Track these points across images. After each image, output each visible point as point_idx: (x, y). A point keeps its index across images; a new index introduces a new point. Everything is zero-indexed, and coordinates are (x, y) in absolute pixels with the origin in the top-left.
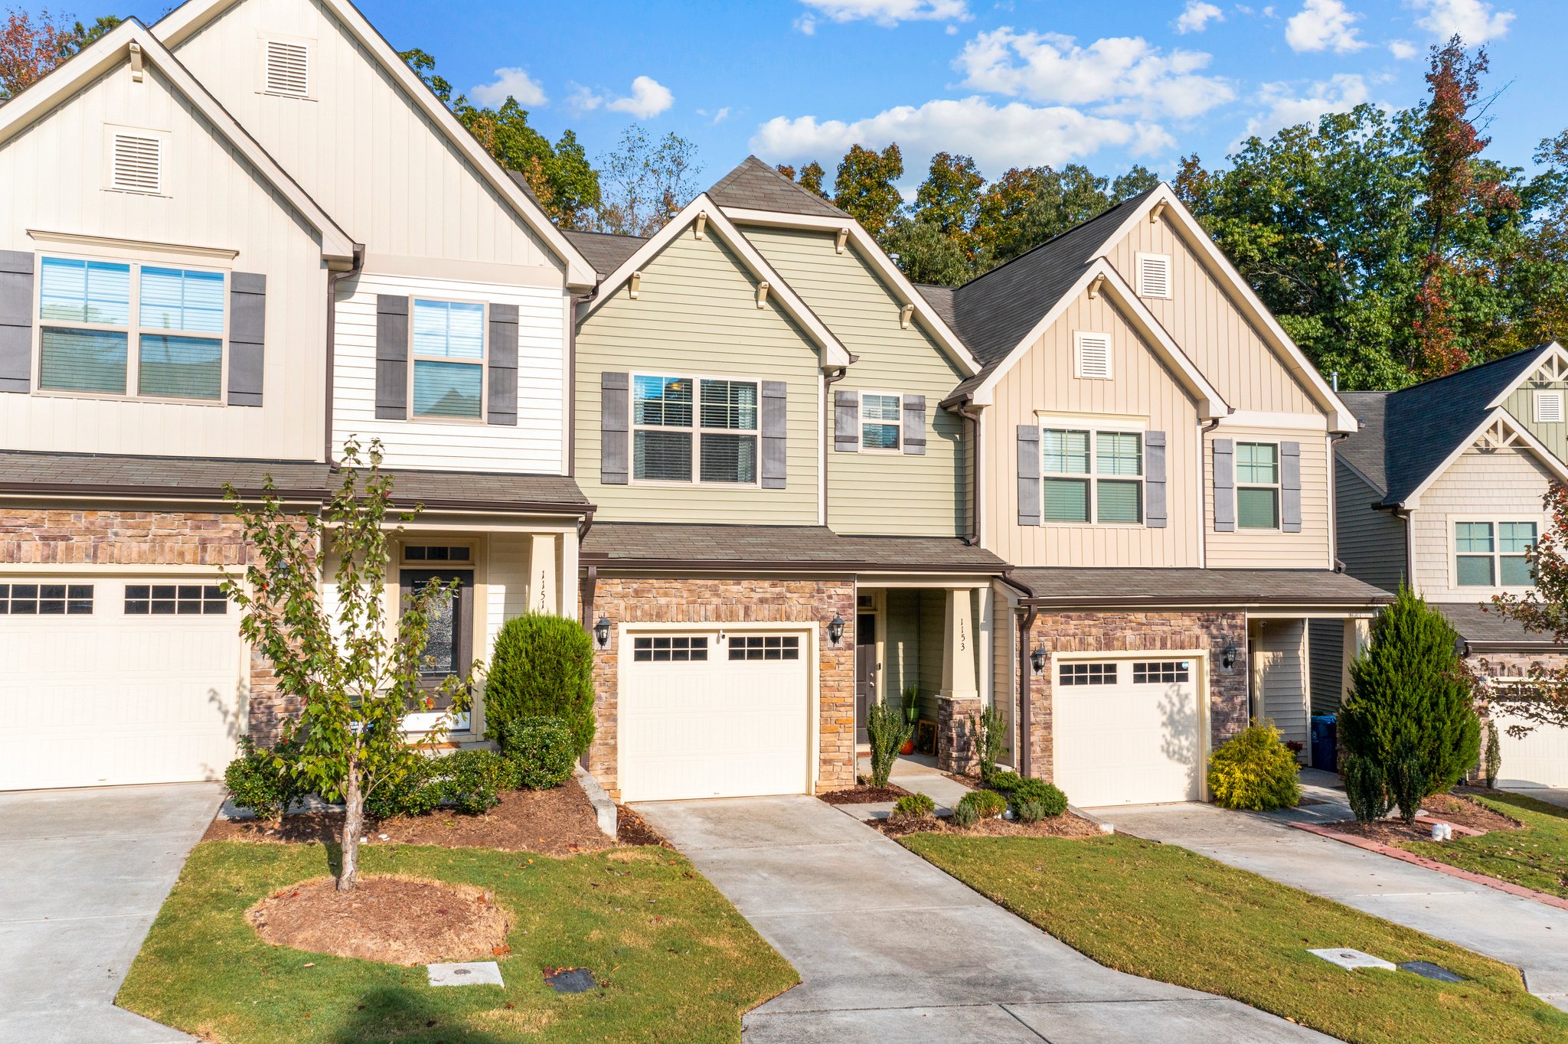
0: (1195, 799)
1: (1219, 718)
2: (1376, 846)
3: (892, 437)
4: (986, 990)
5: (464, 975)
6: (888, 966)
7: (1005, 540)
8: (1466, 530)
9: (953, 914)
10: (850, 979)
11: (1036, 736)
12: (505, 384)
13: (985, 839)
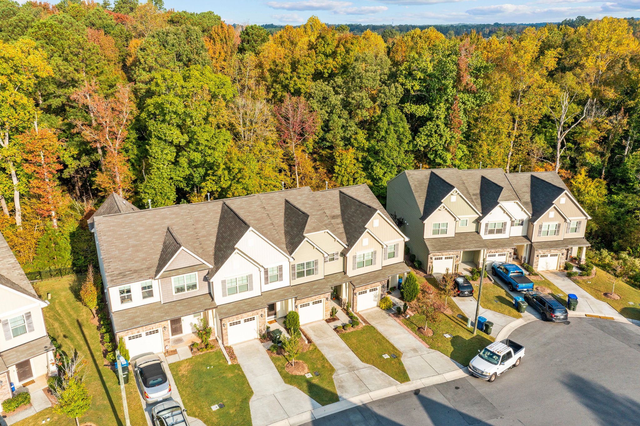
0: (378, 306)
1: (382, 295)
2: (398, 321)
3: (333, 259)
4: (352, 369)
5: (309, 376)
6: (342, 366)
7: (351, 273)
8: (435, 225)
9: (347, 353)
10: (340, 369)
11: (355, 304)
12: (281, 275)
13: (349, 333)
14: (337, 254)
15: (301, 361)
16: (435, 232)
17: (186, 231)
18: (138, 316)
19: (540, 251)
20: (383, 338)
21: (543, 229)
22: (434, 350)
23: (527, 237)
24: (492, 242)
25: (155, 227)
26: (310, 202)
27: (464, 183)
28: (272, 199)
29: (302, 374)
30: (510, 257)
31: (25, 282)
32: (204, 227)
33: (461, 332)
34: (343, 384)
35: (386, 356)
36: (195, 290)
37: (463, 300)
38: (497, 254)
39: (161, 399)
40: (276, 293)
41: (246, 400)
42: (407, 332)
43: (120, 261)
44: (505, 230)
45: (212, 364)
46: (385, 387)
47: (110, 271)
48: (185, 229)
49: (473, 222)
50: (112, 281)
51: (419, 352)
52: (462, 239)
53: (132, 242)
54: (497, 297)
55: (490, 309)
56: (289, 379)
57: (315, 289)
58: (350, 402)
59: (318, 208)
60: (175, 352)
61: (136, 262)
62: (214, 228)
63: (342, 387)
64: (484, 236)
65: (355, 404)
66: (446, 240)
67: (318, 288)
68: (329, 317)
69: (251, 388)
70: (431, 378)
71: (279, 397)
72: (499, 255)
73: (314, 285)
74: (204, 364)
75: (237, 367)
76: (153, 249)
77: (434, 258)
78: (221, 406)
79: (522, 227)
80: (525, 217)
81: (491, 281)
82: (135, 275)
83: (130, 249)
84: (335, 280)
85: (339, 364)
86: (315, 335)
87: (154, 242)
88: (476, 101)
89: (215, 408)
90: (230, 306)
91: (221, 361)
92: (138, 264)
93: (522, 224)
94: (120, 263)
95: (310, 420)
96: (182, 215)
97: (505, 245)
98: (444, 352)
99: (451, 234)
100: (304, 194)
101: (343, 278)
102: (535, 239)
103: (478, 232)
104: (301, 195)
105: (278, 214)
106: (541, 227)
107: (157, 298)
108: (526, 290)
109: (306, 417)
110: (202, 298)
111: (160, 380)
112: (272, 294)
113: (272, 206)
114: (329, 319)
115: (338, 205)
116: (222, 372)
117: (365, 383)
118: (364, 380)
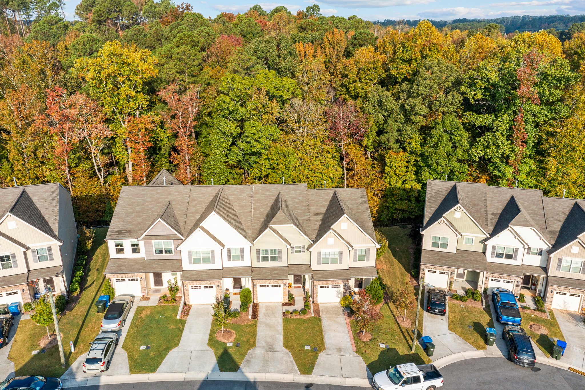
1: (344, 293)
2: (348, 320)
3: (300, 251)
4: (270, 348)
5: (230, 345)
6: (264, 344)
7: (315, 267)
8: (435, 238)
9: (277, 336)
10: (260, 347)
11: (315, 295)
12: (242, 256)
13: (293, 319)
14: (304, 247)
15: (233, 331)
16: (434, 245)
17: (180, 207)
18: (124, 265)
19: (555, 287)
20: (321, 331)
21: (563, 264)
22: (357, 355)
23: (545, 269)
24: (499, 267)
25: (160, 200)
26: (300, 198)
27: (486, 201)
28: (268, 190)
29: (226, 341)
30: (518, 286)
31: (56, 225)
32: (195, 206)
33: (401, 346)
34: (252, 360)
35: (307, 348)
36: (171, 254)
37: (434, 318)
38: (502, 280)
39: (110, 330)
40: (235, 270)
41: (168, 349)
42: (347, 332)
43: (123, 222)
44: (516, 256)
45: (165, 315)
46: (285, 373)
47: (113, 228)
48: (180, 205)
49: (480, 242)
50: (110, 235)
51: (342, 353)
52: (463, 257)
53: (138, 209)
54: (475, 323)
55: (455, 332)
56: (213, 342)
57: (275, 274)
58: (245, 376)
59: (304, 204)
60: (148, 299)
61: (133, 224)
62: (203, 208)
63: (248, 361)
64: (489, 258)
65: (248, 379)
66: (445, 255)
67: (277, 274)
68: (287, 301)
69: (179, 341)
70: (332, 378)
71: (194, 354)
72: (504, 281)
73: (276, 270)
74: (160, 313)
75: (183, 322)
76: (149, 216)
77: (426, 270)
78: (148, 348)
79: (540, 257)
80: (545, 246)
81: (483, 305)
82: (128, 234)
83: (134, 214)
84: (298, 270)
85: (263, 342)
86: (264, 314)
87: (153, 211)
88: (551, 113)
89: (143, 348)
90: (194, 273)
91: (173, 315)
92: (133, 226)
93: (540, 254)
94: (122, 223)
95: (202, 380)
96: (184, 194)
97: (511, 272)
98: (365, 358)
99: (452, 249)
100: (299, 190)
101: (306, 269)
102: (552, 272)
103: (484, 253)
104: (295, 190)
105: (267, 204)
106: (560, 261)
107: (142, 254)
108: (511, 323)
109: (201, 376)
110: (175, 262)
111: (116, 316)
112: (232, 270)
113: (265, 197)
114: (286, 303)
115: (326, 204)
116: (168, 322)
117: (270, 364)
118: (271, 362)
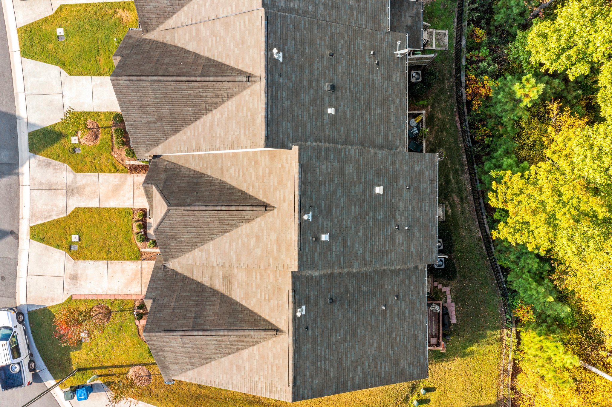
4: (71, 191)
5: (74, 140)
6: (80, 183)
10: (75, 178)
20: (110, 258)
22: (65, 299)
34: (51, 169)
35: (75, 238)
41: (61, 64)
51: (69, 280)
63: (48, 165)
69: (77, 75)
70: (26, 263)
85: (84, 182)
89: (60, 31)
95: (17, 114)
109: (21, 111)
117: (44, 191)
118: (48, 192)
